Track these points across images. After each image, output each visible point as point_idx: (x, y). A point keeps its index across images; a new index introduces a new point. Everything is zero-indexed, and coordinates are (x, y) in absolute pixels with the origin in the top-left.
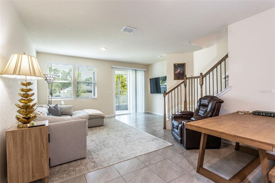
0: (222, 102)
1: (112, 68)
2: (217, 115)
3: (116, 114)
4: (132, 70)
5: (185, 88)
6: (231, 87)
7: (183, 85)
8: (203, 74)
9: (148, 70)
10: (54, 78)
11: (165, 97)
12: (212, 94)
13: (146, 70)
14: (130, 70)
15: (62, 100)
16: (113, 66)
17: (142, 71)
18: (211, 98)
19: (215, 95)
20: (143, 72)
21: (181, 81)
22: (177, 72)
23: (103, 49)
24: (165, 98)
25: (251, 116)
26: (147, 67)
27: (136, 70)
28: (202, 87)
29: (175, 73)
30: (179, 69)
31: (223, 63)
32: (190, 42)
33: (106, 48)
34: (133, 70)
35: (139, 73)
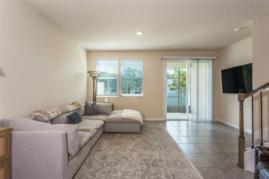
1: (163, 59)
3: (167, 118)
4: (191, 59)
9: (218, 58)
10: (98, 74)
13: (215, 58)
15: (106, 97)
16: (163, 57)
17: (209, 59)
20: (211, 62)
23: (140, 33)
24: (242, 105)
27: (198, 59)
33: (143, 32)
34: (193, 59)
35: (204, 64)
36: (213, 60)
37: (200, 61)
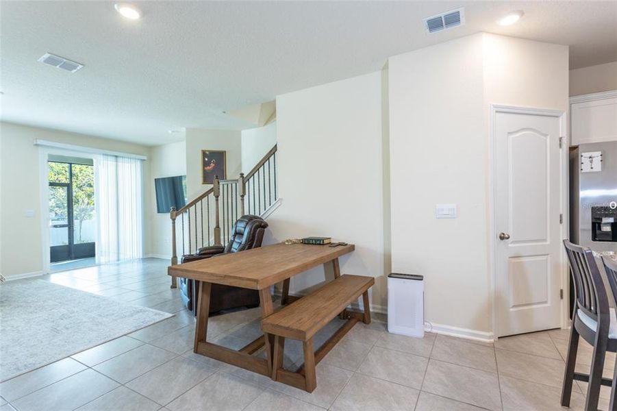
0: (265, 226)
1: (37, 145)
2: (259, 245)
4: (103, 155)
5: (217, 200)
6: (281, 199)
7: (212, 196)
8: (245, 176)
9: (150, 159)
11: (174, 220)
12: (252, 213)
13: (145, 158)
14: (98, 156)
16: (39, 142)
17: (135, 159)
18: (250, 219)
19: (257, 214)
20: (139, 163)
21: (211, 186)
22: (208, 168)
24: (174, 223)
25: (301, 246)
26: (148, 152)
27: (116, 156)
28: (243, 200)
29: (204, 171)
30: (213, 163)
31: (272, 159)
32: (224, 112)
35: (127, 165)
36: (143, 160)
37: (120, 160)
